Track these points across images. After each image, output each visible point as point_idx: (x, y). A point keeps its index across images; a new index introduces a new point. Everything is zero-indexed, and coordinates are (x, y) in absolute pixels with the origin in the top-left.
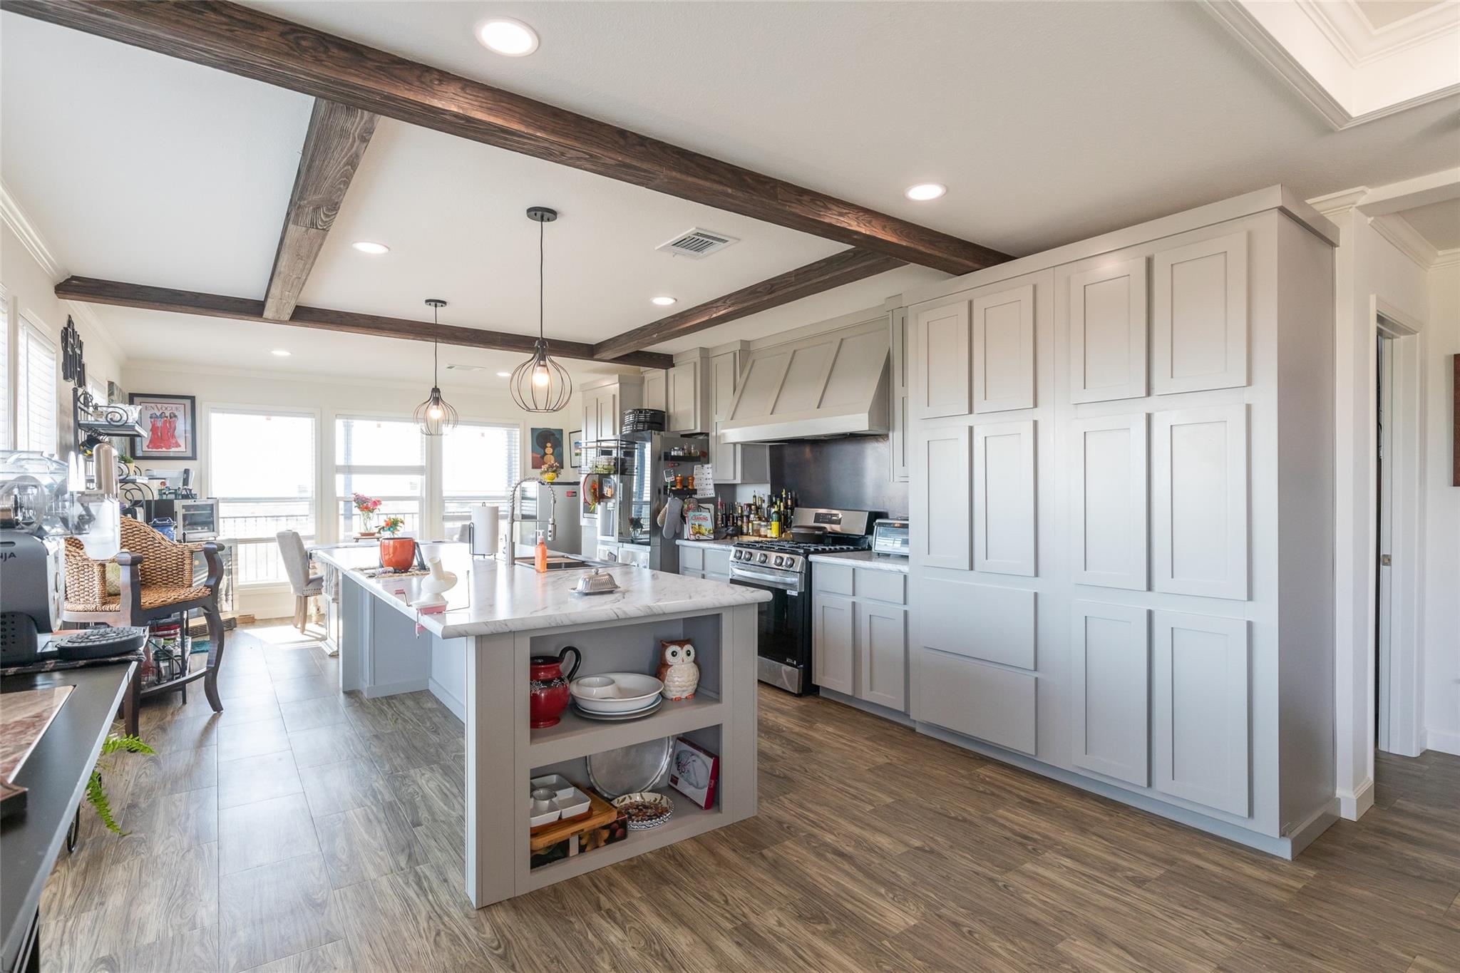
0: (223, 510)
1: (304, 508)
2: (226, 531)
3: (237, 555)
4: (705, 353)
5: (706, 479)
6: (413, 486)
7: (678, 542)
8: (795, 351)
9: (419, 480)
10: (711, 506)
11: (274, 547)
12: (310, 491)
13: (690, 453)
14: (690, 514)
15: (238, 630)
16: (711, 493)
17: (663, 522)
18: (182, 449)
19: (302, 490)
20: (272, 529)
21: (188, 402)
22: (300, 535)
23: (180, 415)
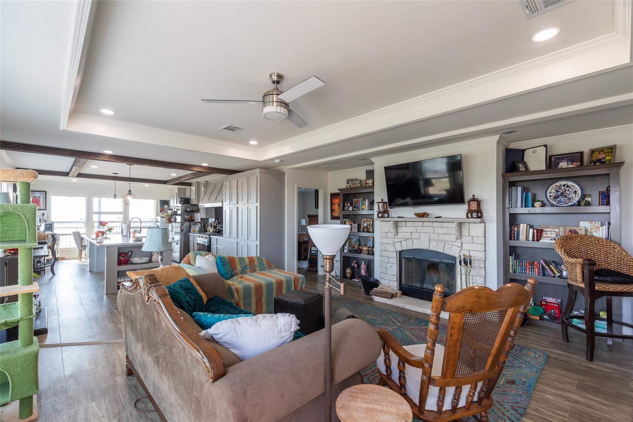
0: (55, 225)
1: (82, 225)
2: (56, 231)
3: (59, 239)
4: (198, 183)
5: (198, 217)
6: (119, 218)
7: (189, 234)
8: (215, 185)
9: (121, 216)
10: (200, 224)
11: (72, 237)
12: (84, 220)
13: (193, 210)
14: (192, 226)
15: (59, 261)
16: (200, 221)
17: (183, 228)
18: (42, 207)
19: (81, 219)
20: (71, 231)
21: (44, 193)
22: (80, 233)
23: (41, 197)
